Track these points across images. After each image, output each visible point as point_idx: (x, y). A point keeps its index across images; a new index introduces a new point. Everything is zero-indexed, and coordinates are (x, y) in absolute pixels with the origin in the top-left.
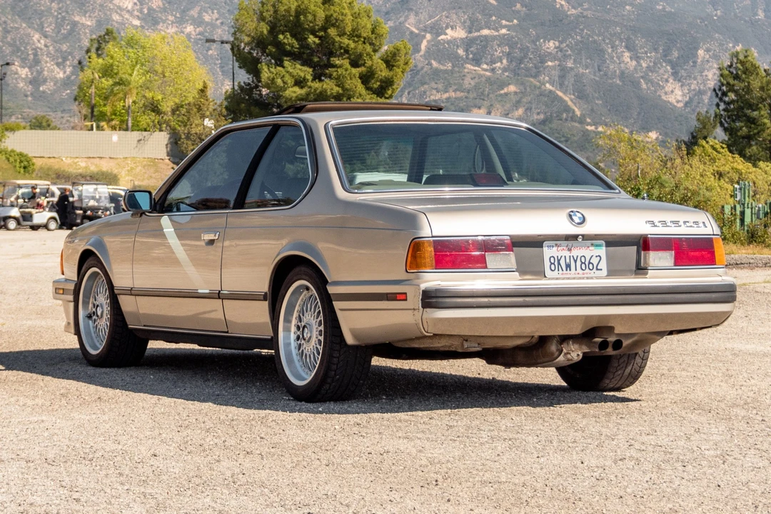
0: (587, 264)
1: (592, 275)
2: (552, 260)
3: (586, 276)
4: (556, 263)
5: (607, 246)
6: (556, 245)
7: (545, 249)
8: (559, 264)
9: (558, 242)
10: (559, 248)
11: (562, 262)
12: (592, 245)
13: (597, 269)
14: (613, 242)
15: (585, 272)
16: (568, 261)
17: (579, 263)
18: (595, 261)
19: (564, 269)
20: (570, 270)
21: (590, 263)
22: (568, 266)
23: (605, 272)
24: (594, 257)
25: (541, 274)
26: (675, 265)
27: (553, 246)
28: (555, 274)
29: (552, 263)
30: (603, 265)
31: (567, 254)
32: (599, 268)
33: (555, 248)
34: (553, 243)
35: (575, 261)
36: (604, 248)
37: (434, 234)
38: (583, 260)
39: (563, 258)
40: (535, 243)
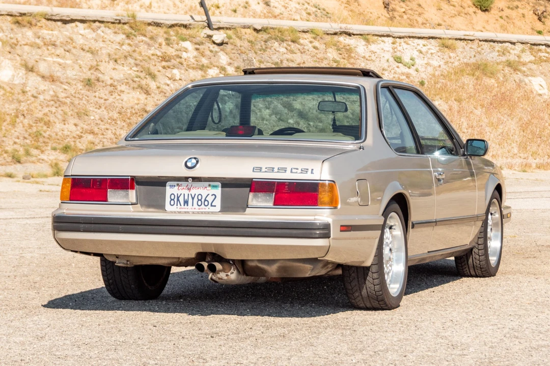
0: (202, 201)
1: (207, 210)
2: (173, 197)
3: (201, 210)
4: (176, 200)
5: (222, 187)
6: (178, 185)
7: (168, 188)
8: (178, 200)
9: (180, 183)
10: (180, 187)
11: (181, 199)
12: (210, 185)
13: (212, 206)
14: (228, 184)
15: (200, 207)
16: (186, 198)
17: (196, 199)
18: (210, 199)
19: (182, 203)
20: (187, 205)
21: (205, 200)
22: (186, 202)
23: (218, 208)
24: (210, 196)
25: (161, 207)
26: (274, 205)
27: (175, 186)
28: (174, 208)
29: (171, 200)
30: (218, 202)
31: (186, 192)
32: (213, 204)
33: (176, 188)
34: (175, 183)
35: (193, 199)
36: (220, 189)
37: (72, 174)
38: (200, 198)
39: (182, 196)
40: (160, 182)
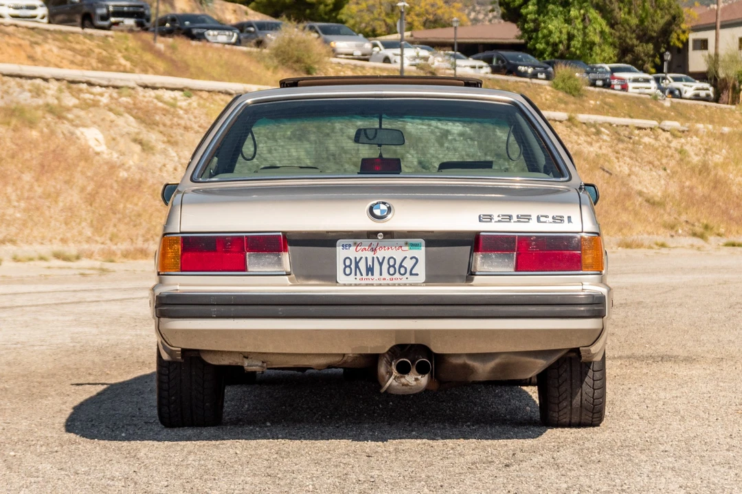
0: (396, 268)
1: (404, 281)
2: (348, 263)
3: (394, 282)
4: (353, 266)
5: (426, 246)
6: (355, 244)
7: (339, 249)
8: (357, 266)
9: (358, 241)
10: (359, 248)
11: (362, 265)
12: (406, 244)
13: (411, 274)
14: (435, 240)
15: (394, 277)
16: (370, 263)
17: (385, 266)
18: (408, 264)
19: (364, 272)
20: (372, 275)
21: (401, 266)
22: (370, 270)
23: (422, 277)
24: (408, 259)
25: (331, 278)
26: (517, 269)
27: (350, 246)
28: (351, 280)
29: (346, 267)
30: (421, 269)
31: (370, 255)
32: (413, 272)
33: (353, 248)
34: (351, 241)
35: (381, 264)
36: (423, 248)
37: (182, 230)
38: (392, 262)
39: (363, 260)
40: (327, 240)
